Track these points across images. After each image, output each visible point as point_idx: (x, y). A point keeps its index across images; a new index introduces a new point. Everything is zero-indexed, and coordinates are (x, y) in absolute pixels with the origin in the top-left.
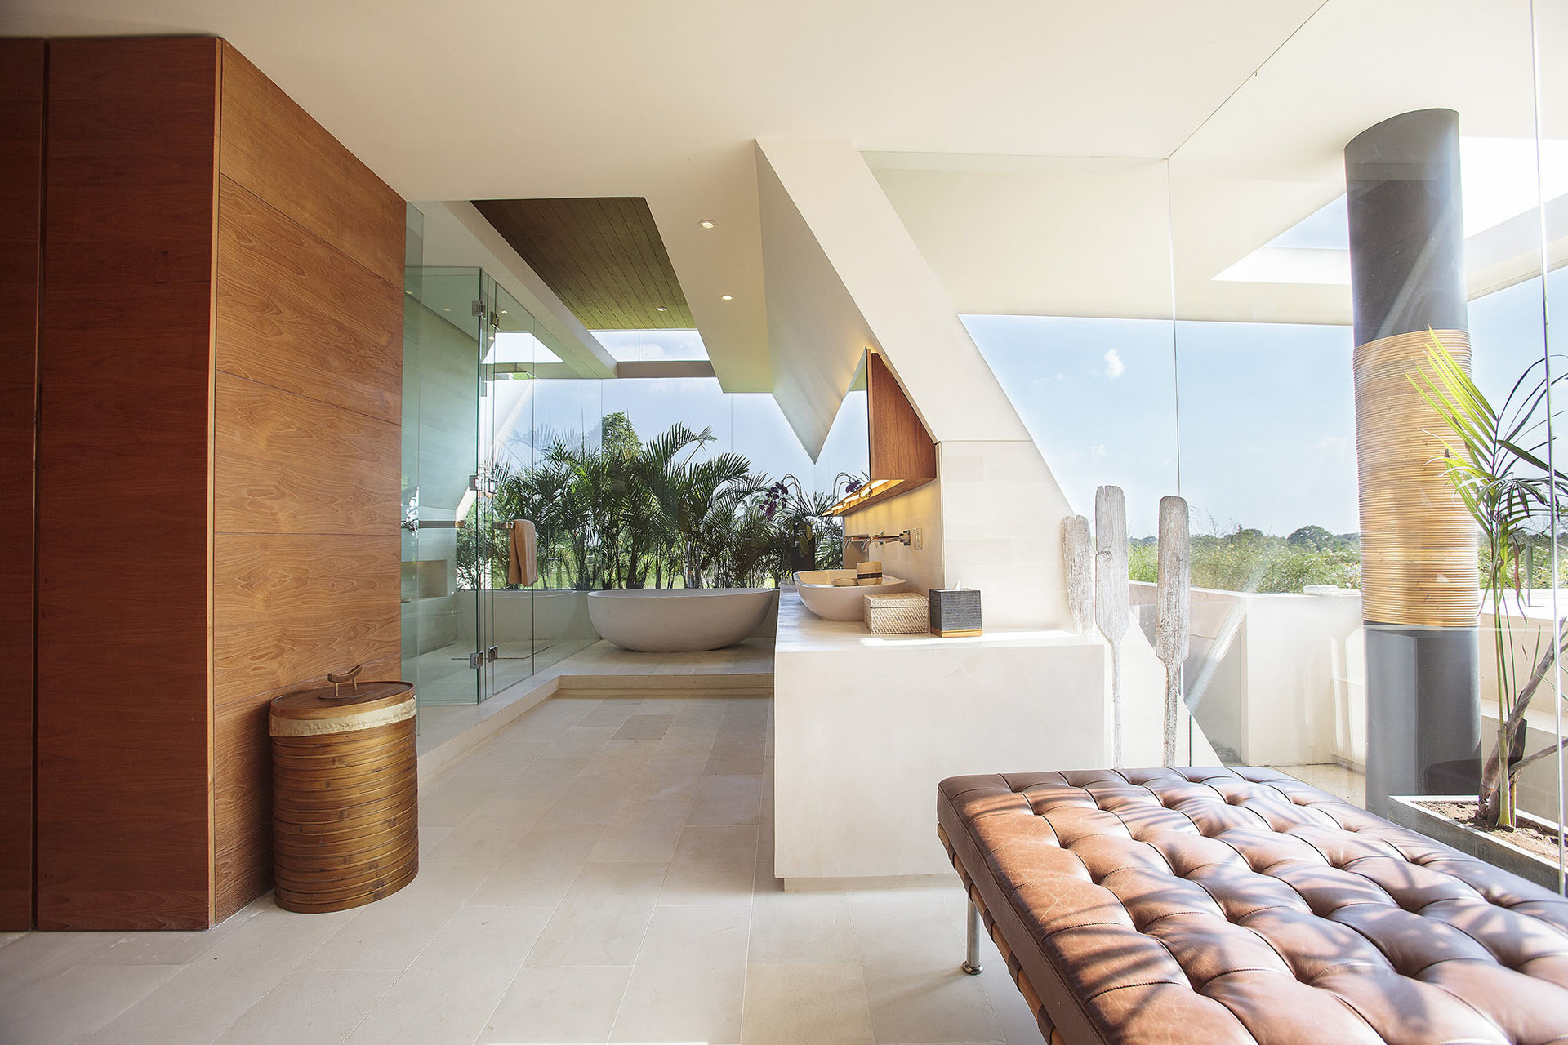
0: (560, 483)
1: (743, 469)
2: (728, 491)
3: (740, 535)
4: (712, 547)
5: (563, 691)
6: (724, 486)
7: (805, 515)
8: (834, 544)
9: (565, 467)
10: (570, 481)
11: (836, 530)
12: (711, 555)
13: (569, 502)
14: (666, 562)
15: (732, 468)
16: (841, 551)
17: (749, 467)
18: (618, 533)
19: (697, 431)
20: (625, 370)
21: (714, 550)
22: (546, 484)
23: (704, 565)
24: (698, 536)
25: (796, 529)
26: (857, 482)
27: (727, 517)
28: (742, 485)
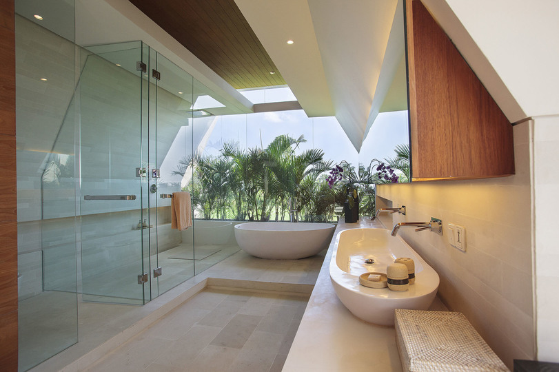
0: (228, 167)
1: (320, 158)
2: (312, 170)
3: (319, 194)
4: (303, 199)
5: (208, 287)
6: (310, 167)
7: (353, 183)
8: (370, 198)
9: (231, 159)
10: (233, 166)
11: (372, 191)
12: (303, 204)
13: (233, 176)
14: (280, 207)
15: (313, 157)
16: (374, 203)
17: (323, 157)
18: (257, 192)
19: (296, 138)
20: (257, 108)
21: (305, 201)
22: (221, 168)
23: (299, 210)
24: (297, 194)
25: (348, 191)
26: (383, 164)
27: (311, 184)
28: (320, 167)
